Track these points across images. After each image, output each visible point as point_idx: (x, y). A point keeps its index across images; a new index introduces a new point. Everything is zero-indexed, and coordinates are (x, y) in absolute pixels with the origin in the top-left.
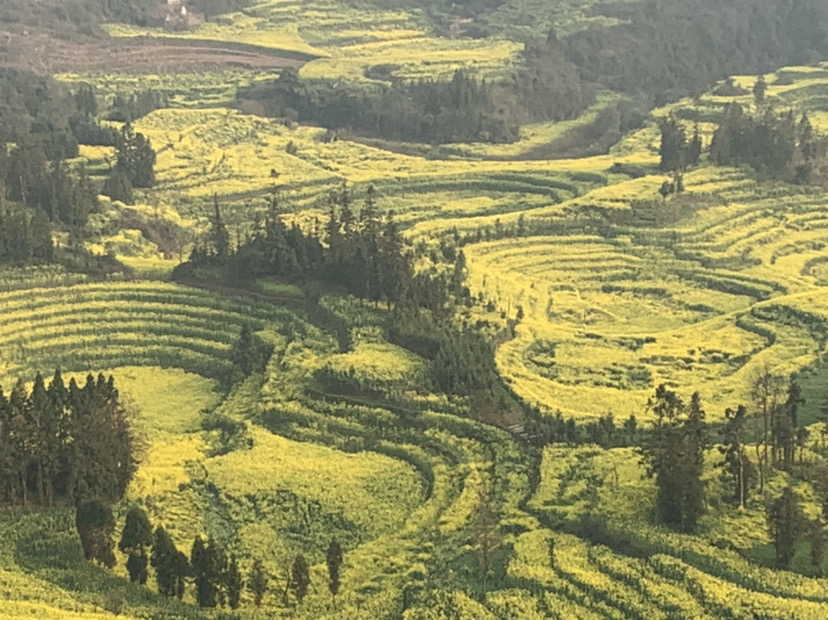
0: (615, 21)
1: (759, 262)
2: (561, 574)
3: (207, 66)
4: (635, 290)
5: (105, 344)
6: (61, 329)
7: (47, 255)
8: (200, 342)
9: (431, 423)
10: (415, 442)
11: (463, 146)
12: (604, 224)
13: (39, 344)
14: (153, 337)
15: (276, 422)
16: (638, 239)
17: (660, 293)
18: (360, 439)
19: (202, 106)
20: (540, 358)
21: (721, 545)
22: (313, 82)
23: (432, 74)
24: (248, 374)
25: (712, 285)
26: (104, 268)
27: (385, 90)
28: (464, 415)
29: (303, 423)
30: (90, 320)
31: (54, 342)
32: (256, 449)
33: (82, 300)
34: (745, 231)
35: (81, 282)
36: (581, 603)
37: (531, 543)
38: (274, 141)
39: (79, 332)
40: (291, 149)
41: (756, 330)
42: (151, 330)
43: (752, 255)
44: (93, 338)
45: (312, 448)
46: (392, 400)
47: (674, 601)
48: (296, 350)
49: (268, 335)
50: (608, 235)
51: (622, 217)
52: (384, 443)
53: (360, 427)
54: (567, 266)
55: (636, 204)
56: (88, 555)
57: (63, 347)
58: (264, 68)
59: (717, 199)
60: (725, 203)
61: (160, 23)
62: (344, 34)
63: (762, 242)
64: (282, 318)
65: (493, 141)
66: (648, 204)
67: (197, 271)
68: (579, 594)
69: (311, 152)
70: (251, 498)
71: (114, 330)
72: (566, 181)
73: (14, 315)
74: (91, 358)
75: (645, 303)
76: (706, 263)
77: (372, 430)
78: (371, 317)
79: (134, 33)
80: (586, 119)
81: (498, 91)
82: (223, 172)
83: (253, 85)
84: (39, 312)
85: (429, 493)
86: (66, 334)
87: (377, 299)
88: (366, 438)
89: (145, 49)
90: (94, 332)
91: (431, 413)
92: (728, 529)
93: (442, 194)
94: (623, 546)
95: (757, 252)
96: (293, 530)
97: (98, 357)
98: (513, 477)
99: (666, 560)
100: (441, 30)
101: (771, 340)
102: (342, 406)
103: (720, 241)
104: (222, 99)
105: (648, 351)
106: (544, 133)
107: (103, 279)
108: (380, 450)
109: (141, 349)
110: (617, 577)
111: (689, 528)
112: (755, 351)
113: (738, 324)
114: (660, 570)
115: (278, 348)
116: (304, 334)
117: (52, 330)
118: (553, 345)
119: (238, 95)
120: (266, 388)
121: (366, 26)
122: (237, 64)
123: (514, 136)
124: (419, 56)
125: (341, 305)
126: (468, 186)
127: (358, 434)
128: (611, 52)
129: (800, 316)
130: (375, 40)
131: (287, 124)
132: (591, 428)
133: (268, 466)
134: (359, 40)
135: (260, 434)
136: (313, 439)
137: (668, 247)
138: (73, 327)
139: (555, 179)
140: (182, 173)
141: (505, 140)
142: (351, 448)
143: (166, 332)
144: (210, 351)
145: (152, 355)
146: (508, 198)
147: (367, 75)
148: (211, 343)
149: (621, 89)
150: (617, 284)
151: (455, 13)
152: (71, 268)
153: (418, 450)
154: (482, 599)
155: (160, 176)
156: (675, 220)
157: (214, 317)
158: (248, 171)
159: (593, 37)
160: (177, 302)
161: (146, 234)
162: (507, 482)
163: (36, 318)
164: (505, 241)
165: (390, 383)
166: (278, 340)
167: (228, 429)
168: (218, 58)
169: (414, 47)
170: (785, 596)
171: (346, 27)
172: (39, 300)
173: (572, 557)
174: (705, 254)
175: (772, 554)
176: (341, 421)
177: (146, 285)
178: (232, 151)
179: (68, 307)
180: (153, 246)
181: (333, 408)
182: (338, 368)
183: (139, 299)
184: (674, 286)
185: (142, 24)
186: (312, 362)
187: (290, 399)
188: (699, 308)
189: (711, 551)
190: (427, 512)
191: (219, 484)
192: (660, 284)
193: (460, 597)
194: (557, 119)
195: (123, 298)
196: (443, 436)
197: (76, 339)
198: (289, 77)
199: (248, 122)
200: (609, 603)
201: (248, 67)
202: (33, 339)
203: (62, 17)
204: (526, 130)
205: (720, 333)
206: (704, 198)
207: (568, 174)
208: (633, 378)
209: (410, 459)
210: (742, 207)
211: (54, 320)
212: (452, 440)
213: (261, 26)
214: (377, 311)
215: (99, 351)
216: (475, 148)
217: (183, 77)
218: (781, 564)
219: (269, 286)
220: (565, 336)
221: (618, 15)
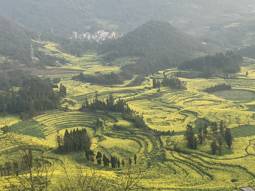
0: (135, 62)
1: (176, 103)
2: (176, 158)
3: (65, 73)
4: (156, 109)
5: (70, 123)
6: (62, 121)
7: (56, 108)
8: (87, 122)
9: (137, 134)
10: (135, 137)
11: (114, 85)
12: (149, 97)
13: (59, 124)
14: (78, 121)
15: (108, 135)
16: (155, 100)
17: (161, 109)
18: (125, 137)
19: (66, 80)
20: (149, 121)
21: (202, 151)
22: (86, 75)
23: (107, 73)
24: (99, 127)
25: (169, 107)
26: (66, 109)
27: (99, 76)
28: (142, 132)
29: (113, 135)
30: (66, 119)
31: (61, 123)
32: (107, 140)
33: (64, 116)
34: (172, 98)
35: (63, 112)
36: (181, 163)
37: (168, 153)
38: (83, 86)
39: (65, 121)
40: (86, 87)
41: (183, 114)
42: (78, 120)
43: (174, 102)
44: (68, 122)
45: (117, 139)
46: (129, 130)
47: (199, 161)
48: (107, 122)
49: (100, 120)
50: (150, 99)
51: (151, 96)
52: (129, 137)
53: (124, 135)
54: (144, 105)
55: (153, 94)
56: (88, 160)
57: (63, 124)
58: (76, 73)
59: (166, 92)
60: (167, 93)
61: (55, 66)
62: (88, 66)
63: (175, 99)
64: (102, 117)
65: (119, 84)
66: (155, 94)
67: (84, 109)
68: (180, 161)
69: (90, 87)
70: (111, 149)
71: (71, 121)
72: (137, 90)
73: (53, 119)
74: (68, 126)
75: (159, 111)
76: (167, 103)
77: (126, 135)
78: (119, 116)
79: (51, 68)
80: (133, 79)
81: (119, 75)
82: (77, 92)
83: (75, 76)
84: (57, 118)
85: (141, 146)
86: (63, 122)
87: (119, 113)
88: (126, 137)
89: (54, 70)
90: (68, 121)
91: (137, 132)
92: (202, 149)
93: (116, 94)
94: (184, 152)
95: (175, 101)
96: (120, 154)
97: (70, 125)
98: (157, 142)
99: (194, 154)
100: (104, 65)
101: (187, 116)
102: (120, 131)
103: (169, 99)
104: (69, 79)
105: (167, 119)
106: (128, 82)
107: (67, 112)
108: (129, 139)
109: (77, 124)
110: (186, 158)
111: (195, 149)
112: (185, 118)
113: (180, 114)
114: (193, 156)
115: (103, 122)
116: (107, 119)
117: (60, 121)
118: (150, 119)
119: (72, 78)
120: (104, 129)
121: (91, 65)
122: (70, 72)
123: (123, 83)
124: (104, 70)
125: (113, 114)
126: (120, 92)
127: (124, 136)
128: (135, 68)
129: (190, 112)
130: (93, 67)
131: (84, 83)
132: (166, 133)
133: (111, 143)
134: (91, 67)
135: (106, 137)
136: (116, 138)
137: (160, 101)
138: (64, 120)
139: (135, 90)
140: (71, 92)
141: (122, 84)
142: (124, 139)
143: (81, 120)
144: (89, 123)
145: (79, 124)
146: (128, 94)
147: (95, 73)
148: (89, 122)
149: (137, 74)
150: (153, 108)
151: (106, 62)
152: (61, 110)
153: (136, 138)
154: (163, 163)
155: (67, 93)
156: (160, 96)
157: (89, 117)
158: (82, 91)
159: (131, 65)
160: (81, 115)
161: (69, 103)
162: (156, 143)
163: (57, 119)
164: (133, 101)
165: (128, 127)
166: (102, 120)
167: (99, 137)
168: (66, 71)
169: (101, 68)
170: (217, 159)
171: (88, 65)
172: (57, 116)
173: (176, 155)
174: (167, 102)
175: (212, 152)
176: (121, 134)
177: (75, 112)
178: (77, 88)
179: (62, 117)
180: (71, 105)
181: (118, 132)
182: (118, 125)
183: (74, 115)
184: (163, 108)
185: (52, 66)
186: (111, 124)
187: (110, 131)
188: (169, 111)
189: (201, 152)
190: (143, 149)
191: (104, 146)
192: (160, 108)
193: (159, 163)
194: (129, 80)
195: (71, 115)
196: (140, 136)
197: (65, 122)
198: (82, 74)
199: (78, 83)
200: (186, 162)
201: (72, 73)
202: (57, 123)
203: (38, 65)
204: (124, 82)
205: (177, 115)
206: (163, 92)
207: (137, 89)
208: (167, 124)
209: (135, 140)
210: (170, 93)
211: (60, 119)
212: (142, 136)
213: (72, 65)
214: (119, 114)
215: (70, 124)
216: (117, 85)
217: (61, 75)
218: (214, 154)
219: (98, 111)
220: (152, 117)
221: (135, 61)
